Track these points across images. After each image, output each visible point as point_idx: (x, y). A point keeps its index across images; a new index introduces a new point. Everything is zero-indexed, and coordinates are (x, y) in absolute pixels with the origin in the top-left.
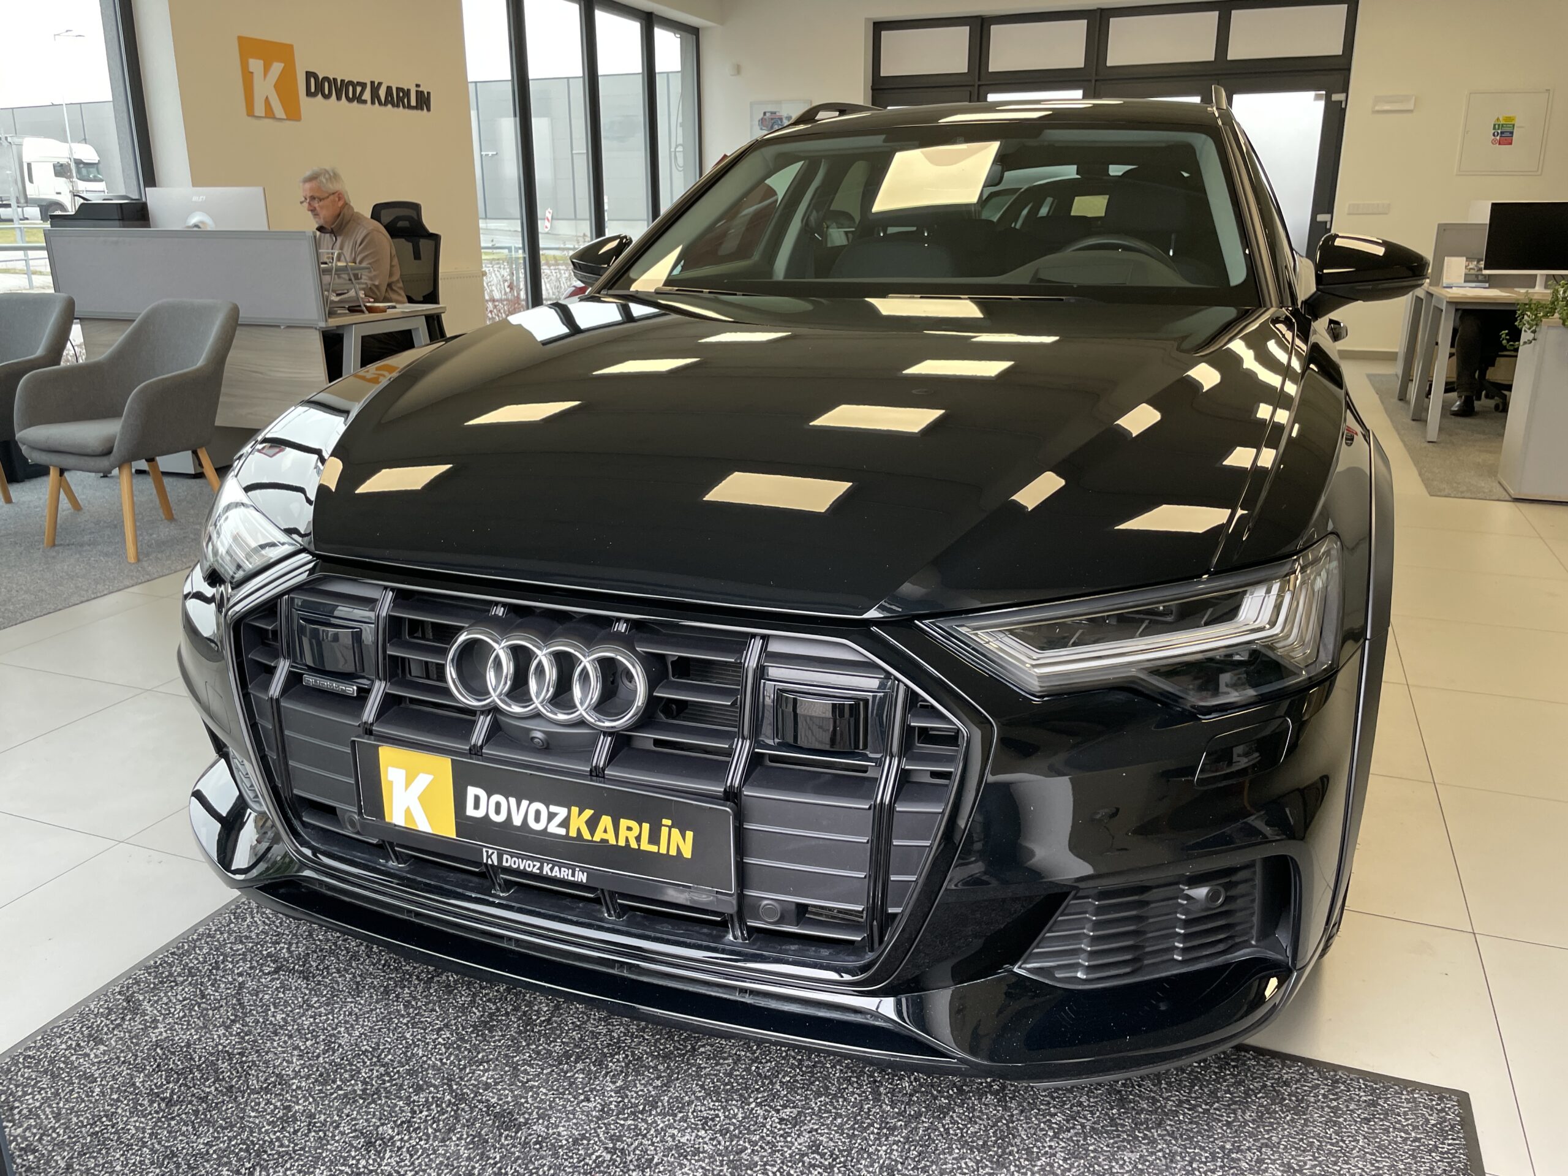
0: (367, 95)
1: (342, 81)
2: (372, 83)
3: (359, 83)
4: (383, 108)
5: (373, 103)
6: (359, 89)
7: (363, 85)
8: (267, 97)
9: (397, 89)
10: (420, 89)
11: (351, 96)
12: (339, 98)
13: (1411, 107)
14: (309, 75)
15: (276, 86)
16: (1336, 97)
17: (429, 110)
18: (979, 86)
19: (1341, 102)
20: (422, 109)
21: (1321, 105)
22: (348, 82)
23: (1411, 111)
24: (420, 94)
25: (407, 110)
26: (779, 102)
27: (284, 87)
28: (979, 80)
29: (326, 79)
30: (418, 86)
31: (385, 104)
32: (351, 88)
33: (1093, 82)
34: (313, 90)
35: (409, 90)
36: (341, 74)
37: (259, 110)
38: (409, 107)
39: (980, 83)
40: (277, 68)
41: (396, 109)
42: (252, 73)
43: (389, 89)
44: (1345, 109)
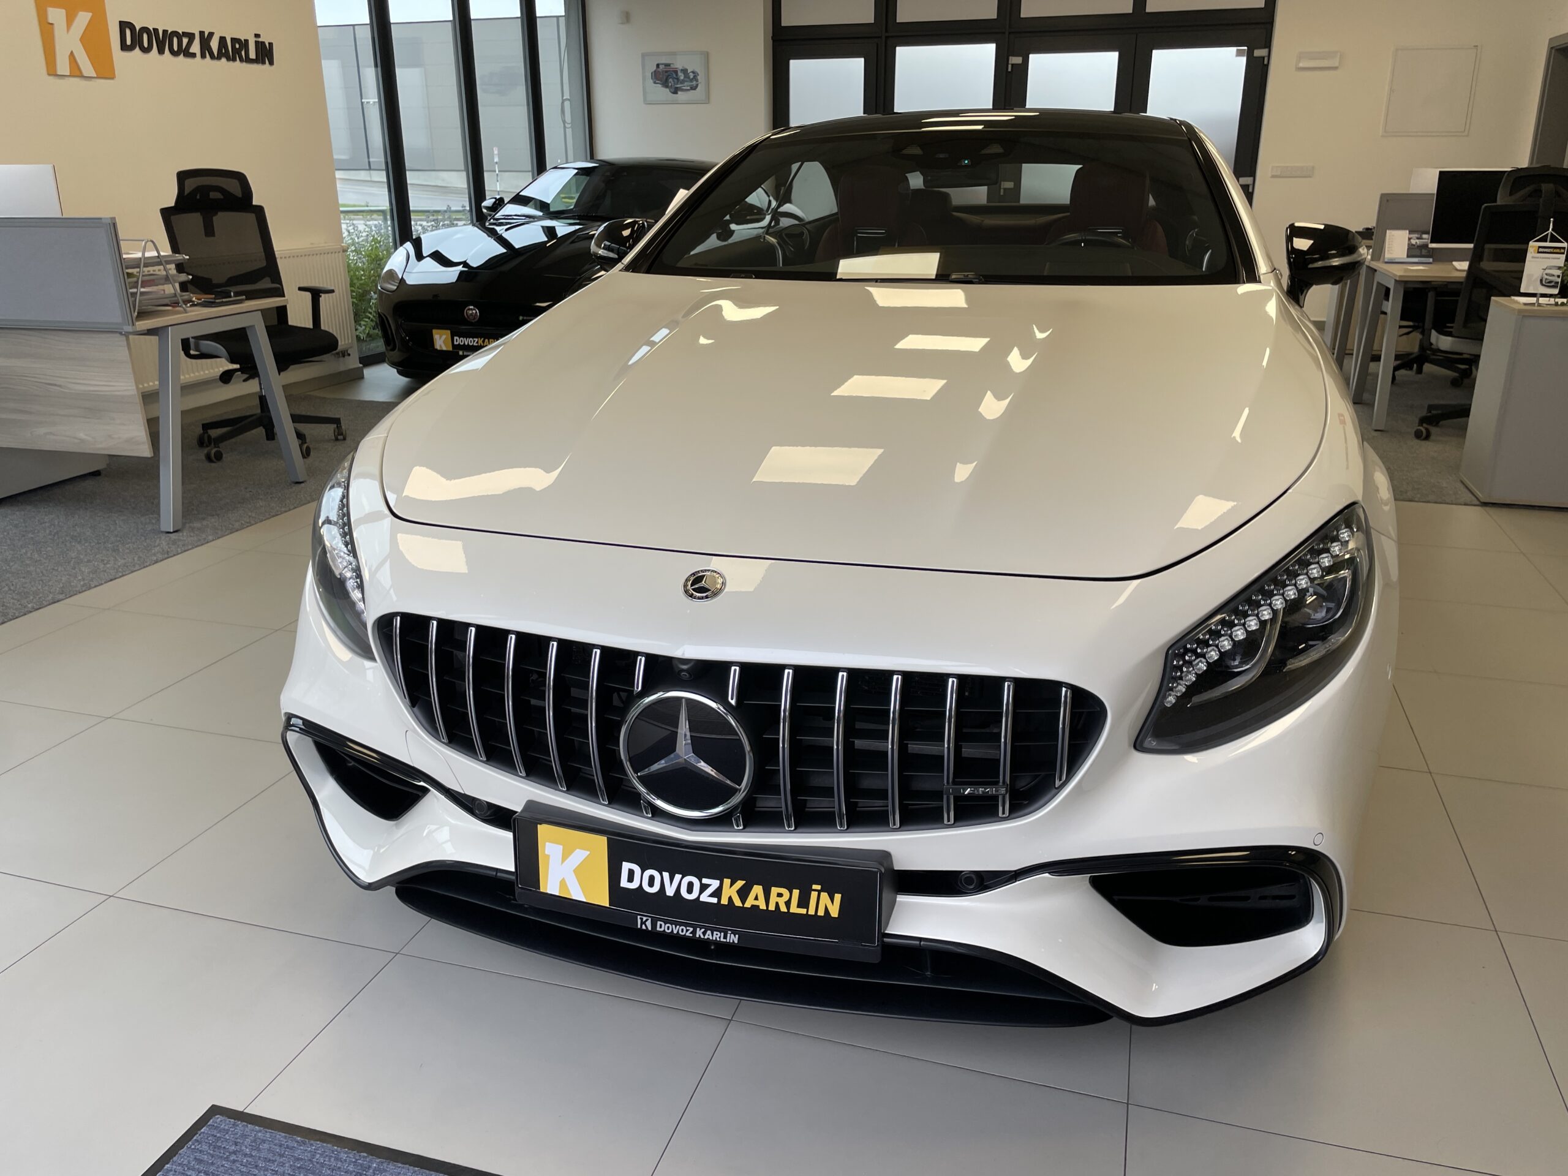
0: (196, 48)
1: (165, 32)
2: (202, 33)
3: (185, 34)
4: (215, 62)
5: (203, 56)
6: (185, 41)
7: (191, 36)
8: (72, 52)
9: (233, 40)
10: (260, 40)
11: (176, 48)
12: (161, 51)
13: (1337, 64)
14: (124, 25)
15: (82, 39)
16: (1258, 53)
17: (271, 63)
18: (887, 37)
19: (1264, 58)
20: (264, 63)
21: (1244, 60)
22: (172, 32)
23: (1335, 68)
24: (260, 46)
25: (244, 64)
26: (674, 54)
27: (93, 39)
28: (886, 31)
29: (145, 29)
30: (257, 36)
31: (219, 58)
32: (175, 40)
33: (1007, 33)
34: (129, 42)
35: (247, 41)
36: (162, 24)
37: (63, 67)
38: (248, 60)
39: (887, 34)
40: (83, 18)
41: (231, 63)
42: (52, 24)
43: (222, 40)
44: (1267, 66)
